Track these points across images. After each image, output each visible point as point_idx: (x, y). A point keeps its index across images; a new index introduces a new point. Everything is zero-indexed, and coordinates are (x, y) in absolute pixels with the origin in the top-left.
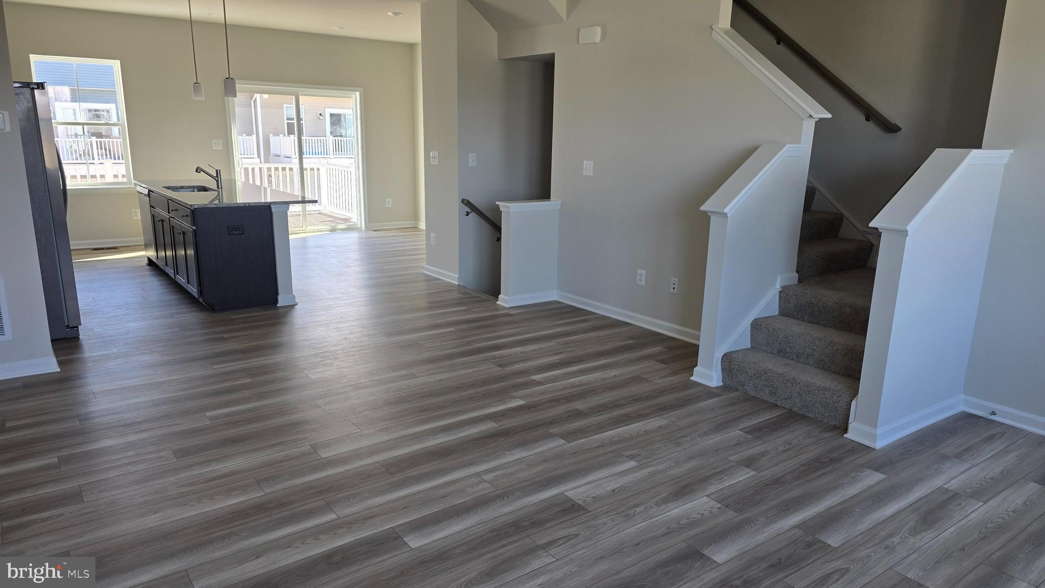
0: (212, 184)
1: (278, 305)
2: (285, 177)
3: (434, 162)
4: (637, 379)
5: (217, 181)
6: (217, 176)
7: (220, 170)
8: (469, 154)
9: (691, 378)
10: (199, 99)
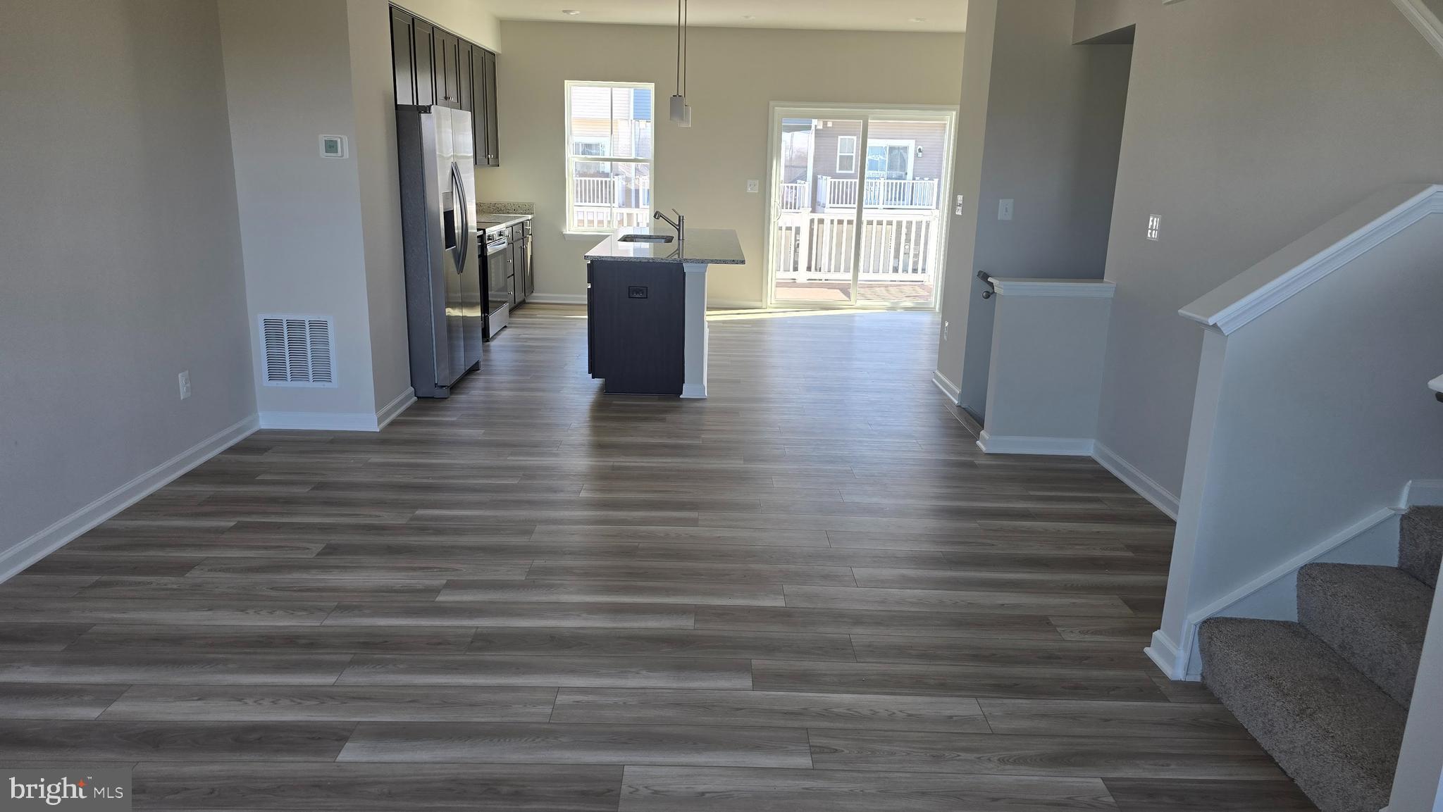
0: (674, 233)
1: (681, 397)
2: (879, 233)
3: (959, 213)
4: (1042, 622)
5: (679, 230)
6: (679, 225)
7: (683, 217)
8: (1001, 201)
9: (1147, 650)
10: (684, 125)
